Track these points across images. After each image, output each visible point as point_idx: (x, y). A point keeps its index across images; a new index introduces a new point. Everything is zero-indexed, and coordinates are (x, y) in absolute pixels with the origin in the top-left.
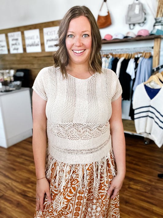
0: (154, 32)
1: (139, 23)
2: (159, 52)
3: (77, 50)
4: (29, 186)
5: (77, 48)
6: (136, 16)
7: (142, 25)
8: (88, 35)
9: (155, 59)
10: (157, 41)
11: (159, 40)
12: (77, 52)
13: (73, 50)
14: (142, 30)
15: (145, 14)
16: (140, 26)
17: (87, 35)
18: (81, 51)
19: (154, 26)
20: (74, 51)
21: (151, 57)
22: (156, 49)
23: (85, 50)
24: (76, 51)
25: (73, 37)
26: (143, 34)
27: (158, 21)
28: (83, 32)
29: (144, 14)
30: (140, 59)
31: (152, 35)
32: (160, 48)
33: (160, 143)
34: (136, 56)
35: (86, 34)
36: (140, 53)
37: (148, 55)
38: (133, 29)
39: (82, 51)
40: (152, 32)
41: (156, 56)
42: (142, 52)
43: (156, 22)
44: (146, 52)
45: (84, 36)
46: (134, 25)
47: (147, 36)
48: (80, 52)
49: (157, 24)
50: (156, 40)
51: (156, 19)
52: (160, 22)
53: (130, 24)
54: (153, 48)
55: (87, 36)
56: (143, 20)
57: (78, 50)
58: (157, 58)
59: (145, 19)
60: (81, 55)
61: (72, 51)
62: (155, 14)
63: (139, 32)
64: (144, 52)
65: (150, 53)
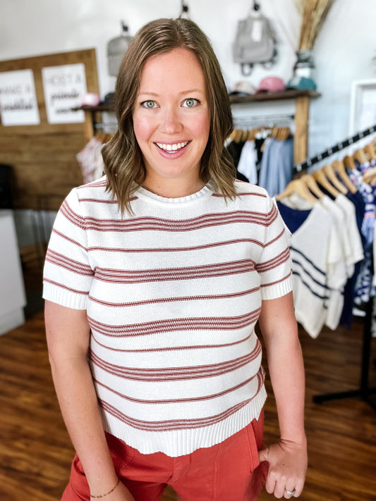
0: (296, 83)
1: (263, 63)
2: (307, 126)
3: (167, 144)
4: (19, 445)
5: (167, 138)
6: (255, 45)
7: (268, 65)
8: (198, 101)
9: (299, 142)
10: (303, 102)
11: (306, 100)
12: (169, 148)
13: (155, 143)
14: (269, 78)
15: (275, 42)
16: (265, 67)
17: (195, 99)
18: (179, 146)
19: (295, 68)
20: (161, 145)
21: (290, 138)
22: (300, 119)
23: (189, 142)
24: (164, 147)
25: (156, 106)
26: (271, 86)
27: (303, 57)
28: (183, 93)
29: (271, 42)
30: (268, 142)
31: (289, 89)
32: (308, 118)
33: (315, 327)
34: (258, 136)
35: (191, 99)
36: (266, 128)
37: (284, 134)
38: (249, 74)
39: (183, 145)
40: (290, 82)
41: (300, 136)
42: (271, 125)
43: (299, 61)
44: (279, 126)
45: (185, 105)
46: (251, 65)
47: (279, 91)
48: (175, 147)
49: (300, 65)
50: (300, 100)
51: (298, 54)
52: (306, 60)
53: (242, 65)
54: (293, 117)
55: (195, 102)
56: (269, 56)
57: (172, 144)
58: (303, 139)
59: (275, 53)
60: (180, 156)
61: (154, 146)
62: (296, 42)
63: (263, 81)
64: (275, 126)
65: (288, 129)
